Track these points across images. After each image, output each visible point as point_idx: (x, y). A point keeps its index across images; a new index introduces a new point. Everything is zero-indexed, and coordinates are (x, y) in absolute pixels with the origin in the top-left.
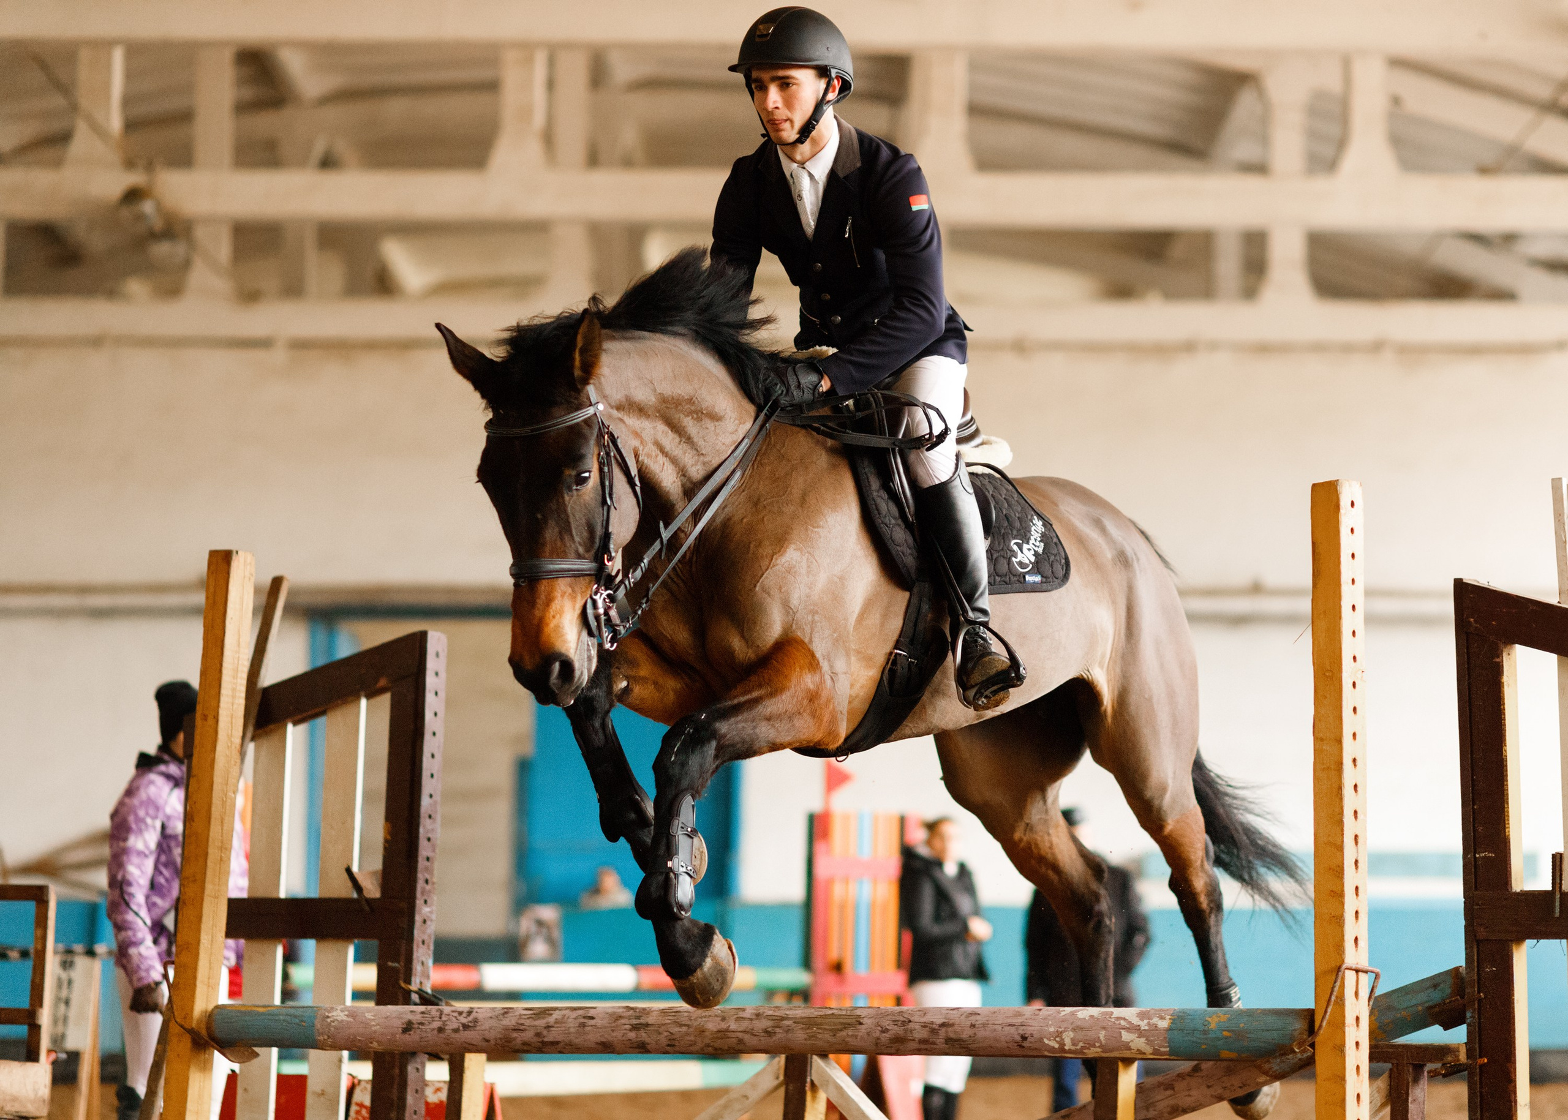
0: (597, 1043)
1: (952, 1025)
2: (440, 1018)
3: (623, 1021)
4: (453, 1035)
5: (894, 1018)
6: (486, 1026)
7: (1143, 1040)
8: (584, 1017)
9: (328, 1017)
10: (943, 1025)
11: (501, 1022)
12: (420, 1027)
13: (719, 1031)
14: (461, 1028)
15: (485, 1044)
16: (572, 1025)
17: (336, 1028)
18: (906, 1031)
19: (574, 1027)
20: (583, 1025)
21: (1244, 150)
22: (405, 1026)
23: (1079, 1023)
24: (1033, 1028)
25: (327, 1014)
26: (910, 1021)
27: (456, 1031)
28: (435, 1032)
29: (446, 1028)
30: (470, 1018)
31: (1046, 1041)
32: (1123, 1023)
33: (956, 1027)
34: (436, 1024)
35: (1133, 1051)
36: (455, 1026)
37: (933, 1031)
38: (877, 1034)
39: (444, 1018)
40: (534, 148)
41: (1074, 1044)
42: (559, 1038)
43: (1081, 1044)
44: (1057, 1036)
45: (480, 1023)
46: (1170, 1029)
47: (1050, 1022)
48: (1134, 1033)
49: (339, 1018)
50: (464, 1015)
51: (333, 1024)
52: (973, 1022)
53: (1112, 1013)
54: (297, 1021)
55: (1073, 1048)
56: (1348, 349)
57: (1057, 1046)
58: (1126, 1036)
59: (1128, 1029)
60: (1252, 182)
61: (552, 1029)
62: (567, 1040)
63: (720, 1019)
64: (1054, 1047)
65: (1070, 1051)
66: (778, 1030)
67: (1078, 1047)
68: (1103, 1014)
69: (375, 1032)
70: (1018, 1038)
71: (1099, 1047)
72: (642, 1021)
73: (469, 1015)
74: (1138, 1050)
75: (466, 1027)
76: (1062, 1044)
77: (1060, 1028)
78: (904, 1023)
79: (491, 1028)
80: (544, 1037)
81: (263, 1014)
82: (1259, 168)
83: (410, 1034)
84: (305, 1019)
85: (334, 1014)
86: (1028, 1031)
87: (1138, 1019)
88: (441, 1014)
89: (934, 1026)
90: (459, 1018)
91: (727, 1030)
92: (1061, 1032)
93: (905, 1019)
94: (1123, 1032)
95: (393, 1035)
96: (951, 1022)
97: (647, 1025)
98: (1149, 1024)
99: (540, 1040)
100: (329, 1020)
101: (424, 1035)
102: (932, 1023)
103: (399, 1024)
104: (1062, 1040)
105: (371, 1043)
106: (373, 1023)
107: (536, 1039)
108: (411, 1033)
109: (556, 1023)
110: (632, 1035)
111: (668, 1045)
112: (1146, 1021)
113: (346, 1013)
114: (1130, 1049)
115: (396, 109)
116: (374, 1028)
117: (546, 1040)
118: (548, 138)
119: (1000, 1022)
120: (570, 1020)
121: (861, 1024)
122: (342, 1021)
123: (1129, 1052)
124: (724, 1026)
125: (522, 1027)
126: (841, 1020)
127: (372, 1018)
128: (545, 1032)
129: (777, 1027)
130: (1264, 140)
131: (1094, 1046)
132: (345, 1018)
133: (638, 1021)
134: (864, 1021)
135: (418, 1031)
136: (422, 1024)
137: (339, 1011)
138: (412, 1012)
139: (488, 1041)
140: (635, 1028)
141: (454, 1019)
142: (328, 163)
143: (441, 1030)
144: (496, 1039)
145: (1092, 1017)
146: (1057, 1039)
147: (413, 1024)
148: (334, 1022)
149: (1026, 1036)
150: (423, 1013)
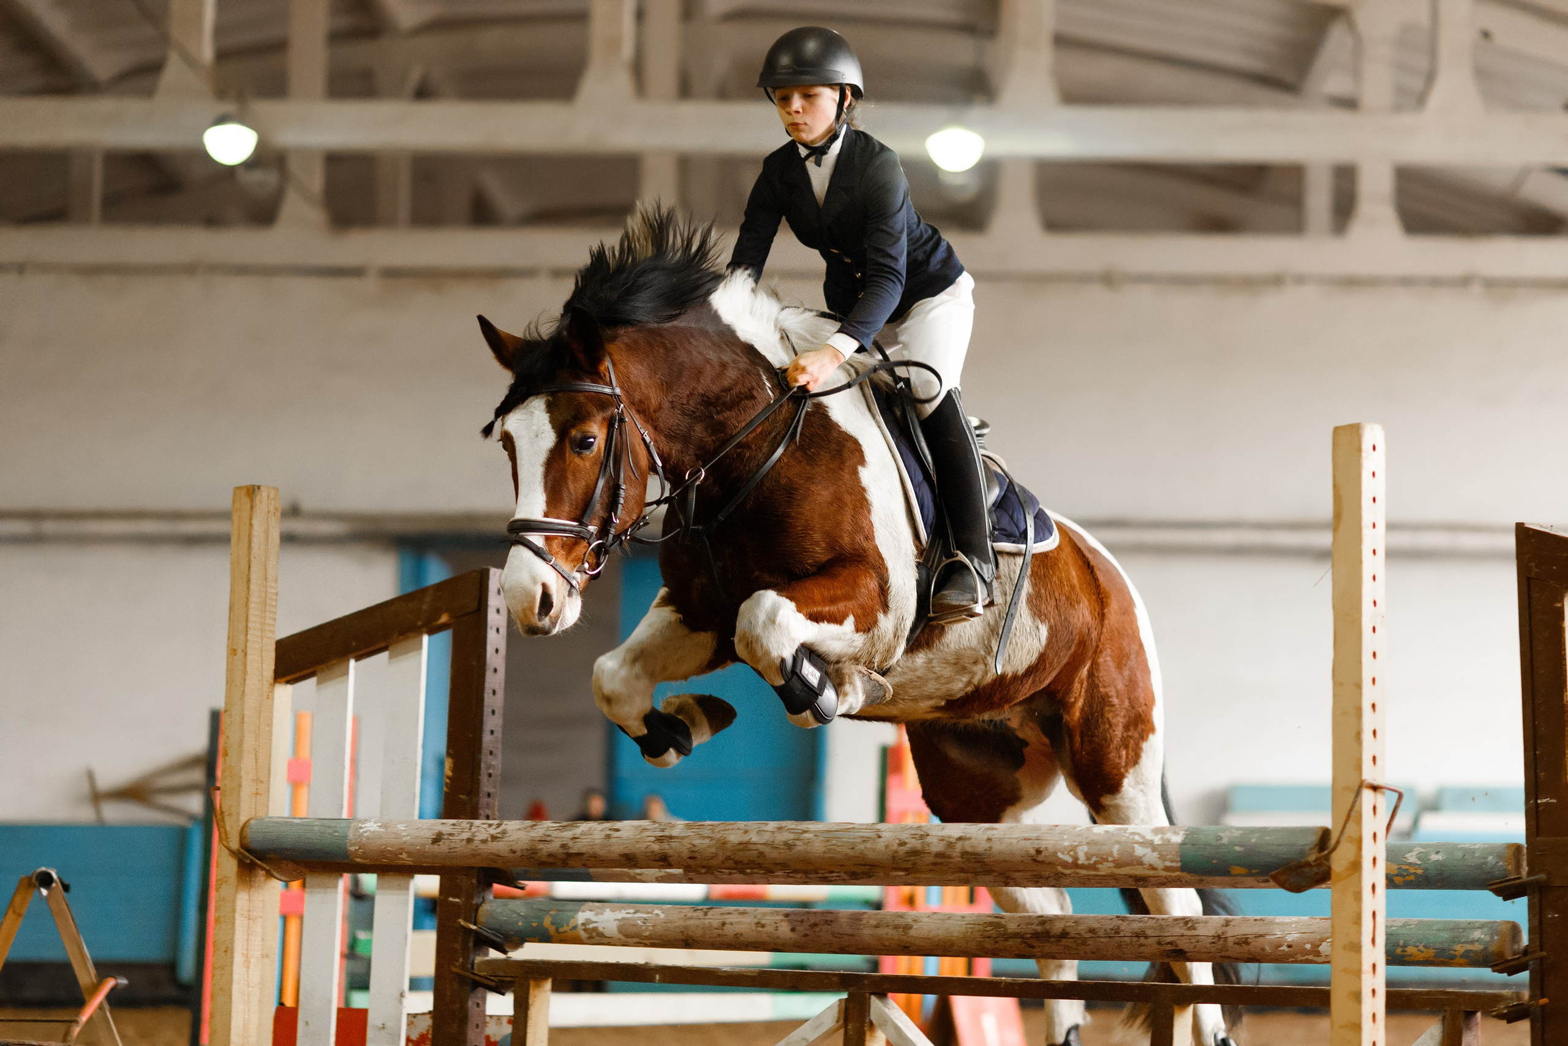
0: (620, 855)
1: (969, 839)
2: (470, 829)
3: (648, 833)
4: (482, 846)
5: (913, 832)
6: (514, 837)
7: (1156, 854)
8: (610, 830)
9: (361, 828)
10: (960, 839)
11: (529, 834)
12: (451, 838)
13: (740, 843)
14: (489, 839)
15: (511, 855)
16: (597, 837)
17: (368, 838)
18: (923, 844)
19: (599, 839)
20: (608, 837)
21: (1335, 83)
22: (434, 837)
23: (1095, 838)
24: (1047, 842)
25: (360, 825)
26: (928, 835)
27: (484, 841)
28: (464, 842)
29: (475, 839)
30: (499, 830)
31: (1060, 855)
32: (1137, 838)
33: (973, 841)
34: (465, 836)
35: (1144, 866)
36: (484, 836)
37: (950, 845)
38: (895, 847)
39: (473, 830)
40: (623, 80)
41: (1088, 859)
42: (583, 850)
43: (1094, 859)
44: (1072, 850)
45: (507, 835)
46: (1183, 844)
47: (1065, 837)
48: (1147, 847)
49: (372, 829)
50: (493, 827)
51: (365, 834)
52: (990, 836)
53: (1127, 829)
54: (330, 831)
55: (1086, 863)
56: (1436, 282)
57: (1070, 860)
58: (1139, 851)
59: (1141, 844)
60: (1342, 116)
61: (578, 840)
62: (591, 852)
63: (742, 831)
64: (1067, 862)
65: (1083, 867)
66: (798, 843)
67: (1092, 862)
68: (1118, 829)
69: (405, 842)
70: (1033, 852)
71: (1111, 861)
72: (666, 833)
73: (498, 827)
74: (1150, 865)
75: (494, 838)
76: (1076, 859)
77: (1075, 842)
78: (922, 837)
79: (518, 839)
80: (569, 848)
81: (297, 824)
82: (1349, 104)
83: (439, 845)
84: (338, 829)
85: (368, 825)
86: (1043, 845)
87: (1152, 834)
88: (471, 826)
89: (951, 840)
90: (488, 829)
91: (748, 843)
92: (1076, 846)
93: (923, 833)
94: (1136, 846)
95: (423, 845)
96: (968, 836)
97: (671, 837)
98: (1162, 839)
99: (566, 851)
100: (361, 831)
101: (453, 845)
102: (950, 837)
103: (430, 834)
104: (1076, 853)
105: (401, 854)
106: (405, 834)
107: (561, 851)
108: (440, 843)
109: (581, 834)
110: (656, 847)
111: (690, 858)
112: (1159, 836)
113: (379, 824)
114: (1141, 864)
115: (490, 40)
116: (405, 839)
117: (571, 851)
118: (638, 69)
119: (1015, 836)
120: (595, 832)
121: (880, 837)
122: (374, 832)
123: (1140, 867)
124: (746, 838)
125: (549, 839)
126: (861, 834)
127: (404, 829)
128: (571, 844)
129: (797, 840)
130: (1356, 73)
131: (1107, 860)
132: (377, 829)
133: (661, 834)
134: (883, 834)
135: (447, 842)
136: (451, 834)
137: (372, 823)
138: (443, 824)
139: (514, 852)
140: (660, 839)
141: (483, 830)
142: (423, 93)
143: (469, 841)
144: (522, 850)
145: (1107, 832)
146: (1072, 853)
147: (444, 835)
148: (366, 832)
149: (1041, 849)
150: (454, 825)
